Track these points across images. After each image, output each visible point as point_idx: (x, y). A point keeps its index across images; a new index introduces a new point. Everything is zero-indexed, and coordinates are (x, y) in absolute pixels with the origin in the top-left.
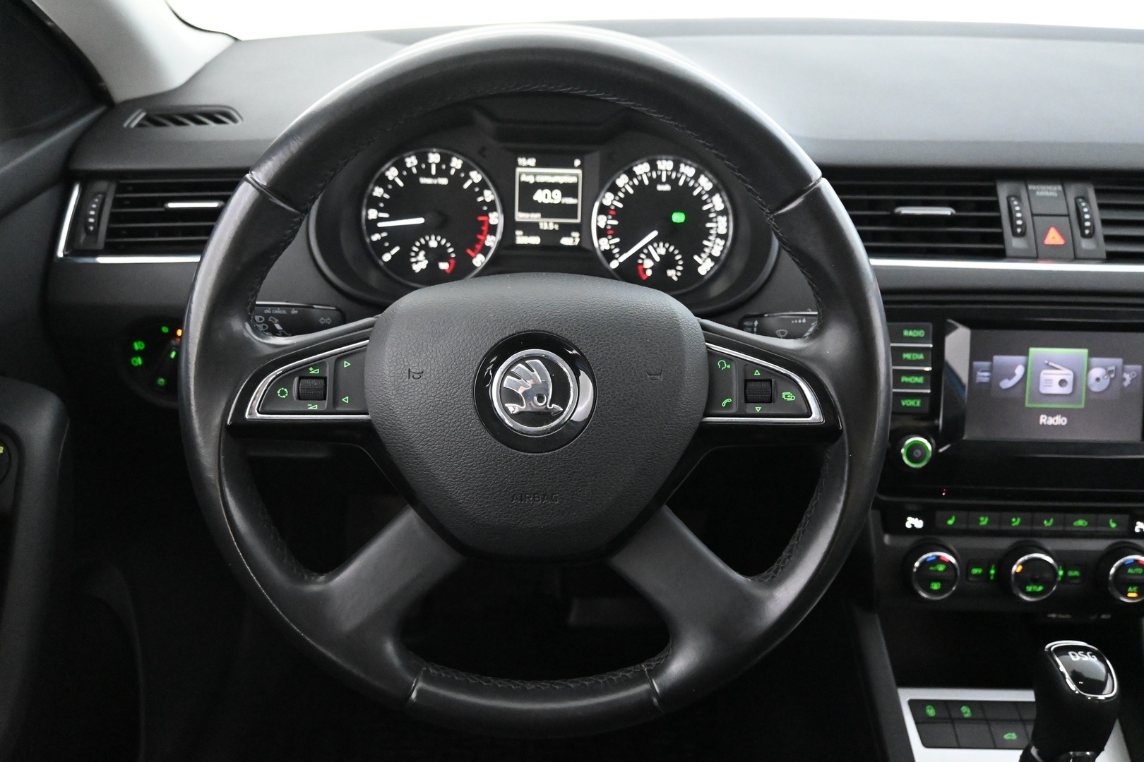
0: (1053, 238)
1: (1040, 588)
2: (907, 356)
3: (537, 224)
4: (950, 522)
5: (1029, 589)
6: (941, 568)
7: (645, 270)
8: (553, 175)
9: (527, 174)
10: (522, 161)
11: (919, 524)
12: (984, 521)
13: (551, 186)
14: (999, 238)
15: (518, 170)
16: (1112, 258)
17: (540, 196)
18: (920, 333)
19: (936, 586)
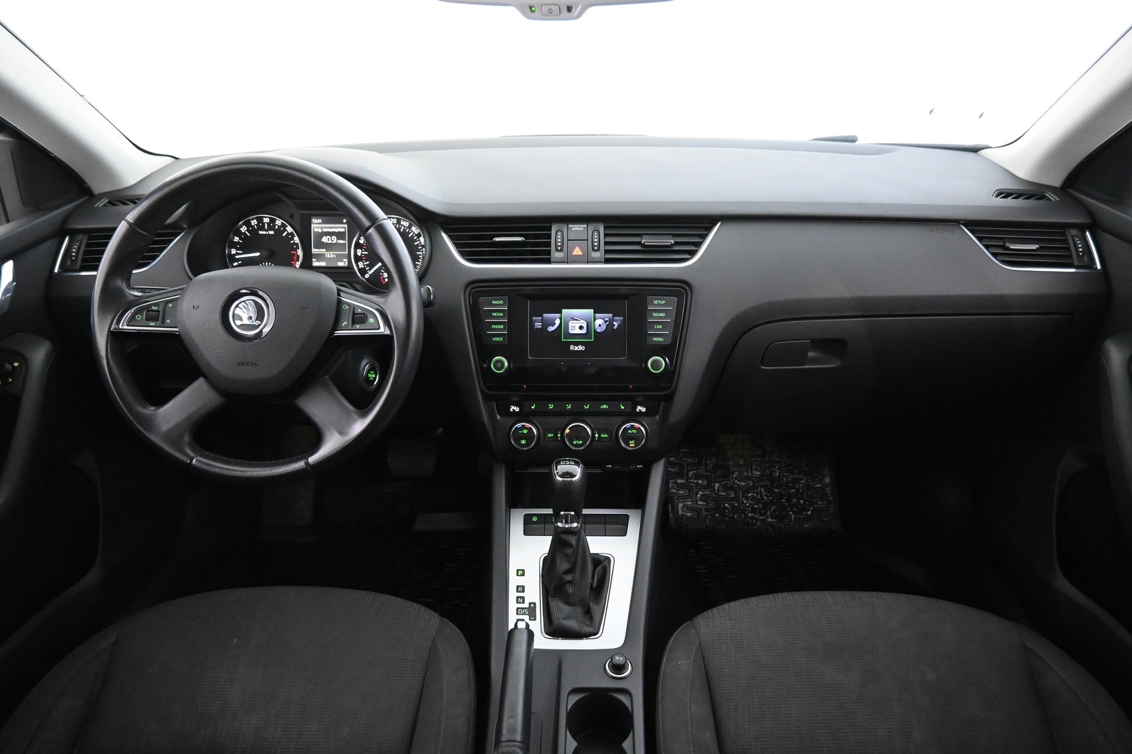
0: (577, 251)
1: (581, 442)
2: (495, 314)
3: (324, 255)
4: (533, 407)
5: (575, 442)
6: (525, 431)
7: (384, 279)
8: (331, 228)
9: (318, 228)
10: (314, 221)
11: (517, 409)
12: (551, 406)
13: (331, 234)
14: (549, 253)
15: (313, 226)
16: (607, 261)
17: (325, 239)
18: (501, 302)
19: (523, 442)
